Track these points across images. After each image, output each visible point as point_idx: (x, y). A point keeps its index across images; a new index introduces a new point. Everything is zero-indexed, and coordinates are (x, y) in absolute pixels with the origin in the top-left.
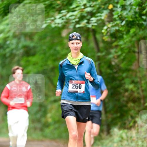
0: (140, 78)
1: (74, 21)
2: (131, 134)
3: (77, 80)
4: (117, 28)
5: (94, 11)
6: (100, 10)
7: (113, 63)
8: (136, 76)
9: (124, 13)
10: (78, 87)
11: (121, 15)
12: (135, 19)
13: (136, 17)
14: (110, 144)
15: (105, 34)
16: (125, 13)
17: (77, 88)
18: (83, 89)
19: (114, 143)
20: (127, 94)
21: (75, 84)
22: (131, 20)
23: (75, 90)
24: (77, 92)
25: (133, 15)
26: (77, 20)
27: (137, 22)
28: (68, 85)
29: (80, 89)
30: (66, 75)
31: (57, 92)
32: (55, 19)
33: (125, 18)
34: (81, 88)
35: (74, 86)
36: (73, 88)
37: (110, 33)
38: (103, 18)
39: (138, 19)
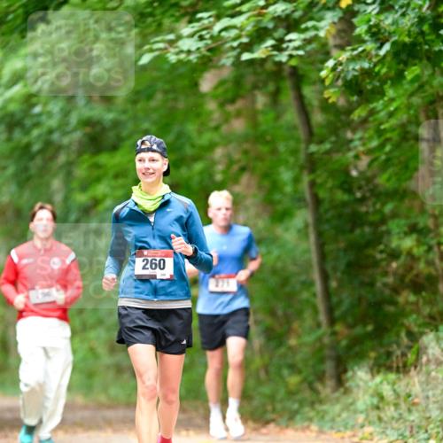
0: (435, 217)
1: (235, 44)
2: (408, 385)
3: (154, 248)
4: (366, 65)
5: (297, 14)
6: (315, 10)
7: (354, 173)
8: (423, 210)
9: (386, 18)
10: (156, 264)
11: (377, 25)
12: (420, 39)
13: (422, 33)
14: (344, 415)
15: (327, 82)
16: (388, 20)
17: (155, 269)
18: (169, 271)
19: (356, 412)
20: (394, 265)
21: (150, 259)
22: (407, 40)
23: (148, 272)
24: (154, 277)
25: (412, 25)
26: (245, 40)
27: (427, 47)
28: (134, 262)
29: (161, 269)
30: (128, 239)
31: (107, 279)
32: (179, 38)
33: (390, 34)
34: (164, 268)
35: (147, 264)
36: (144, 268)
37: (344, 78)
38: (322, 34)
39: (428, 38)
